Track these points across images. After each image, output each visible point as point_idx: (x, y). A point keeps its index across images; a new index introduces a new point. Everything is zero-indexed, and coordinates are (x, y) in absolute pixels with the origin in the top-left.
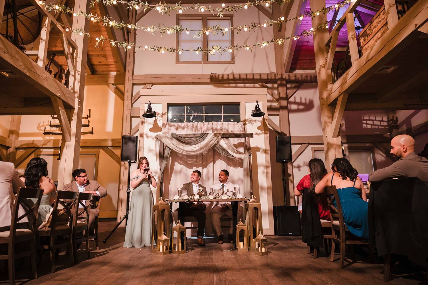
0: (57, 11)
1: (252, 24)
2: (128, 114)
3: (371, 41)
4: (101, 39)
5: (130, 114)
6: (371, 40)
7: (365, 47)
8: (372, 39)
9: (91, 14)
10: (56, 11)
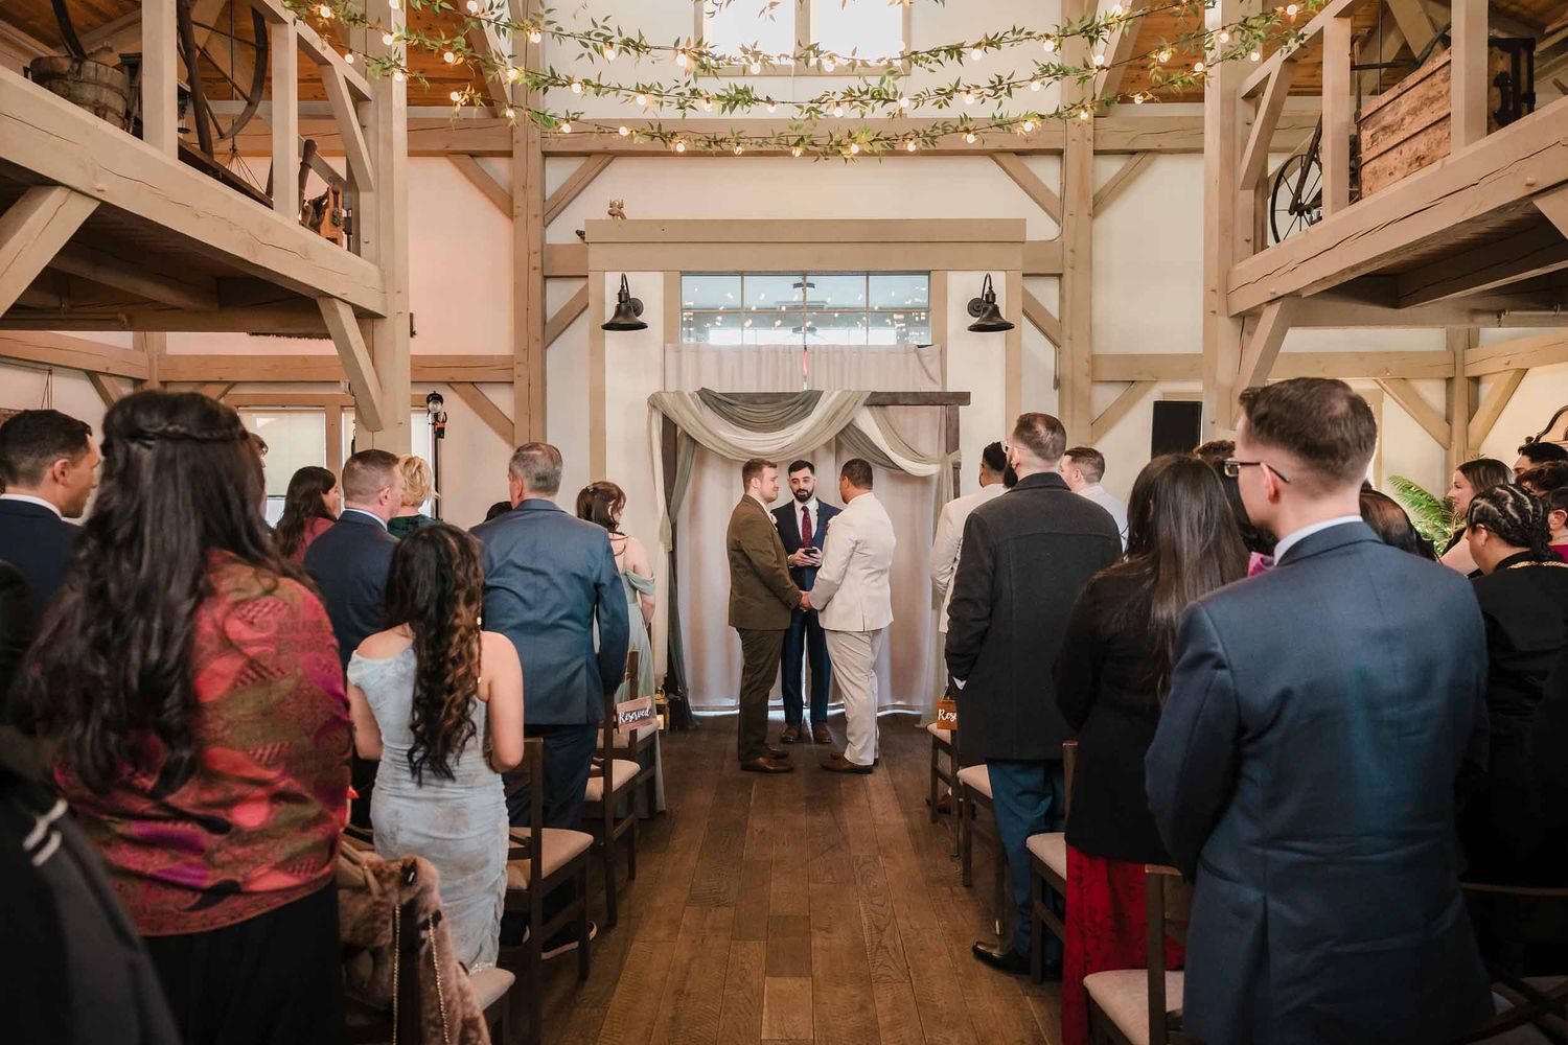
0: (327, 22)
1: (993, 82)
2: (531, 268)
3: (1393, 154)
4: (466, 96)
5: (538, 271)
6: (1395, 151)
7: (1373, 164)
8: (1399, 148)
9: (443, 37)
10: (320, 20)
